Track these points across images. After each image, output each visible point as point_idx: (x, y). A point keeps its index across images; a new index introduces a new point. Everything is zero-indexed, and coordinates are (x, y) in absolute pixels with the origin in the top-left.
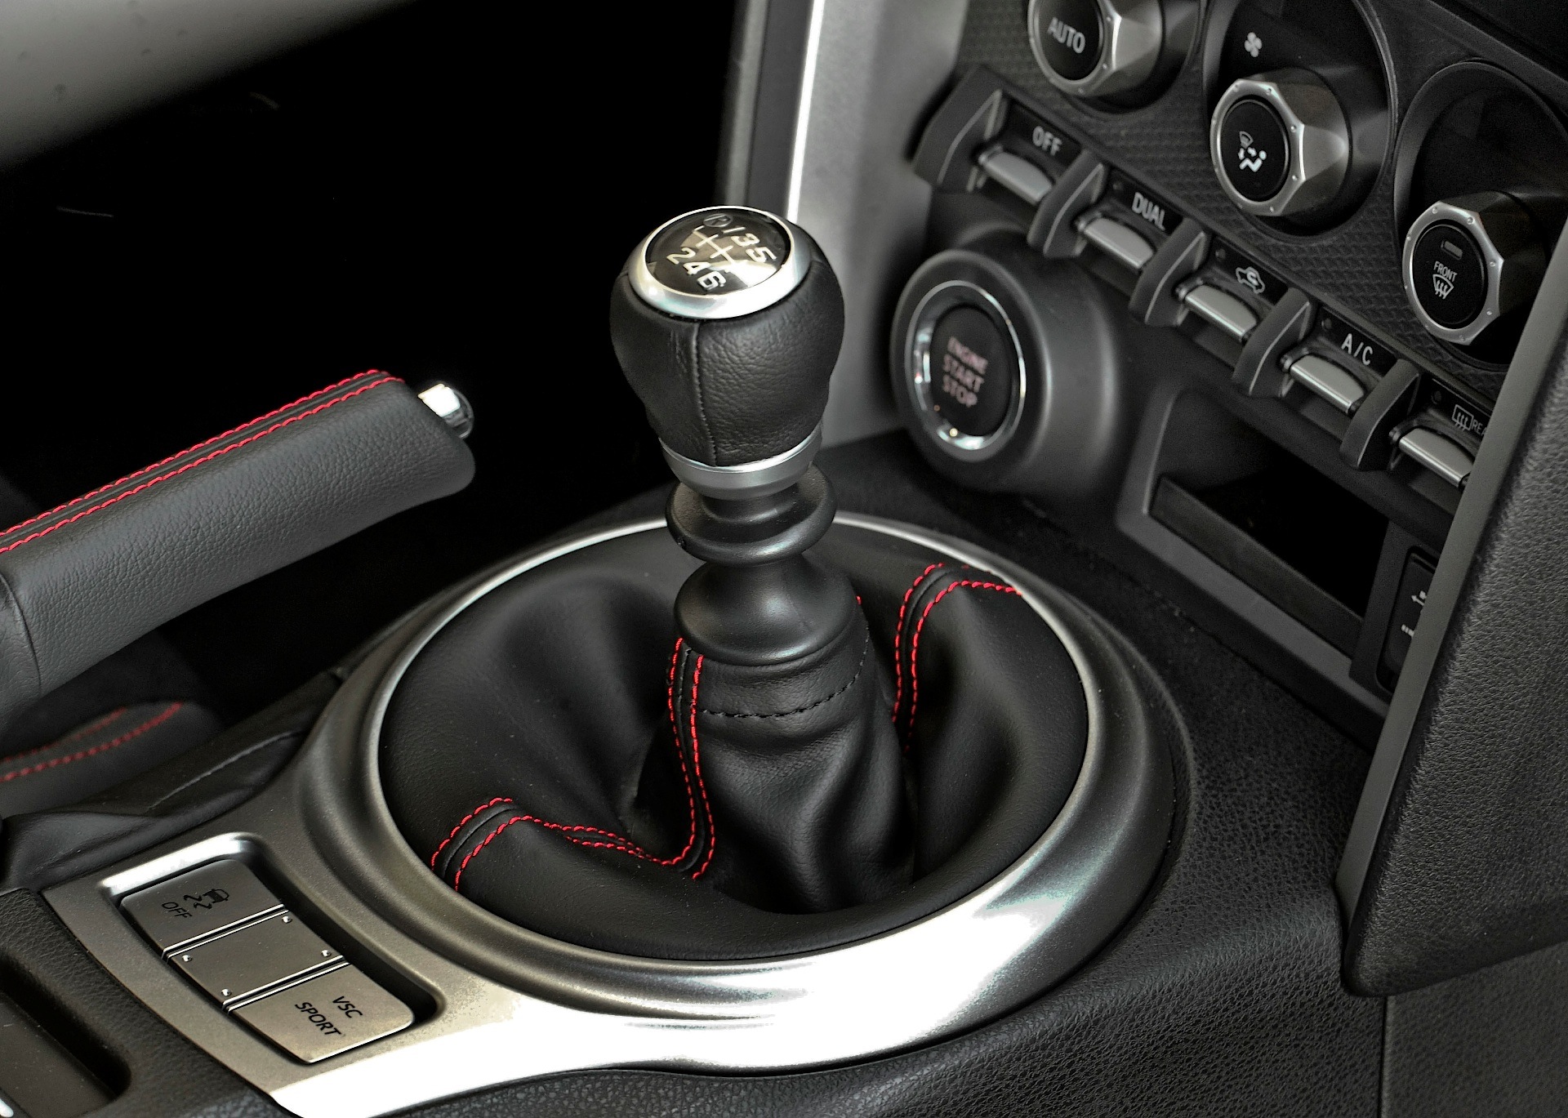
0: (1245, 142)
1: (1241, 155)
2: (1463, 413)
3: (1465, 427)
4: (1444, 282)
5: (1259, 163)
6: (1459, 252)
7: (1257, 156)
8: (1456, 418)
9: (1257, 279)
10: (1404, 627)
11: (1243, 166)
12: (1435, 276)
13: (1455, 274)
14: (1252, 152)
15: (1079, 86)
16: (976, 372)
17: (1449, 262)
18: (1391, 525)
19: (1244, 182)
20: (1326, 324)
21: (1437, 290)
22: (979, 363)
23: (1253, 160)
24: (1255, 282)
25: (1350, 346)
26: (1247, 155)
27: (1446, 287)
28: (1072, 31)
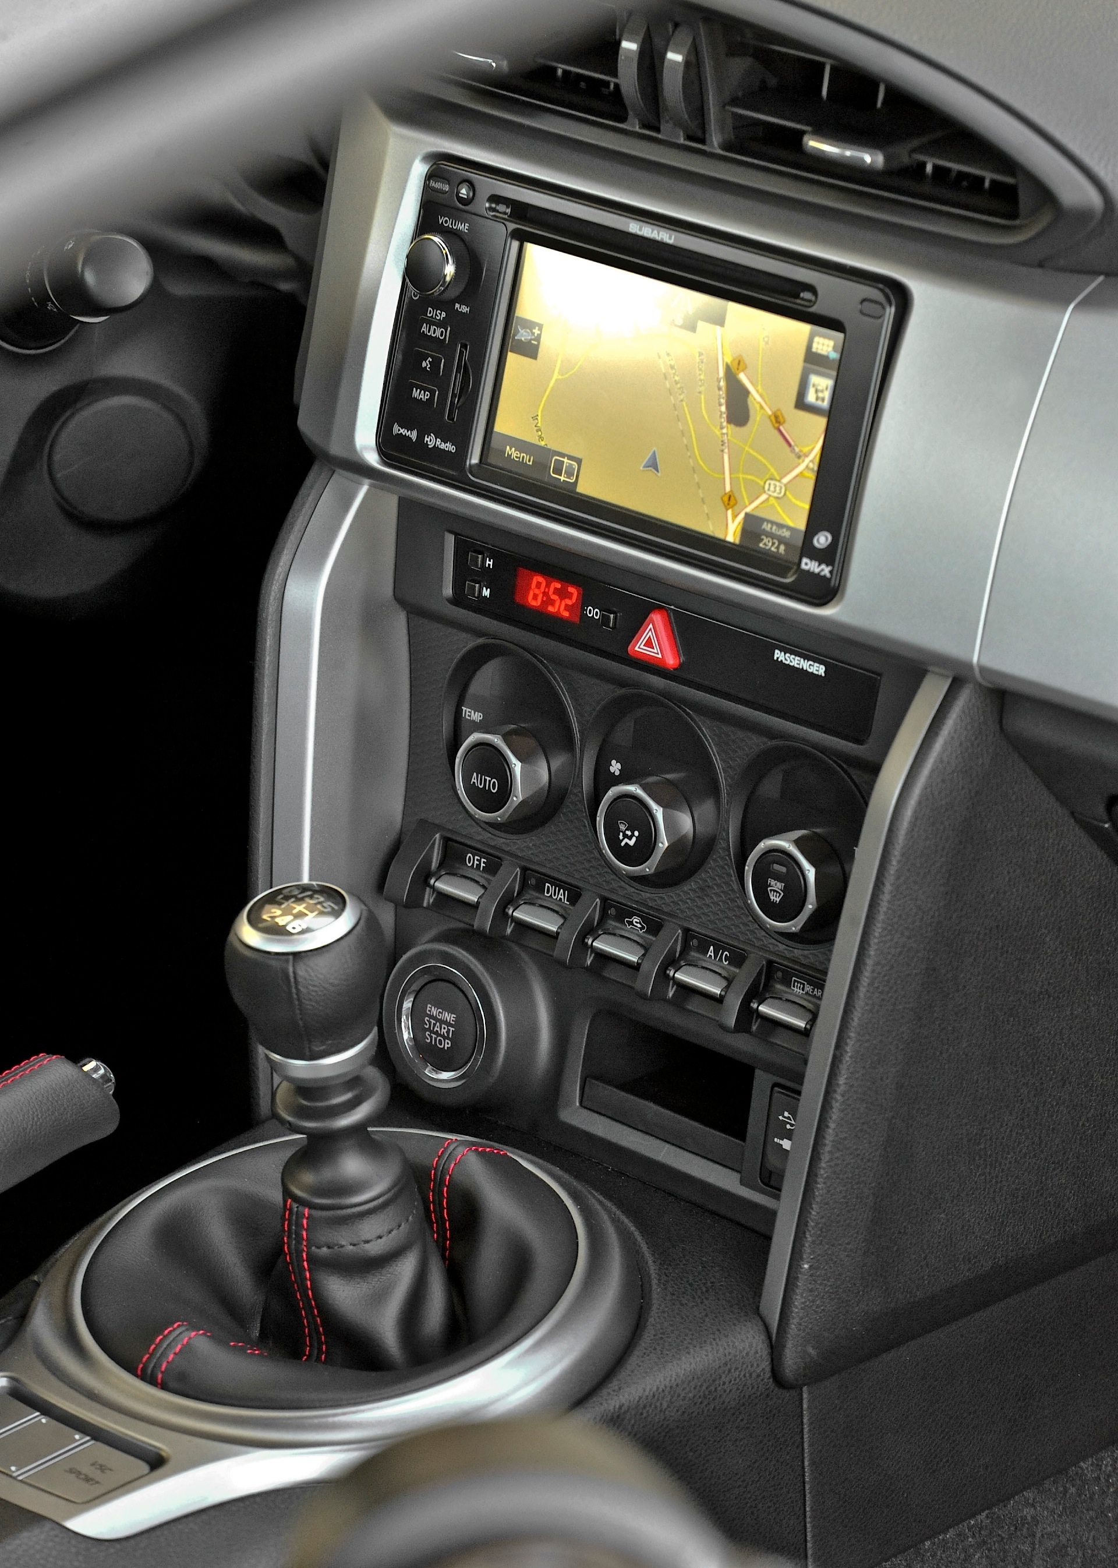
0: (622, 827)
1: (621, 837)
2: (798, 982)
3: (801, 992)
4: (776, 892)
5: (634, 839)
6: (784, 870)
7: (633, 835)
8: (794, 987)
9: (640, 923)
10: (776, 1140)
11: (623, 844)
12: (769, 889)
13: (783, 884)
14: (629, 833)
15: (498, 816)
16: (449, 1024)
17: (778, 877)
18: (758, 1073)
19: (625, 854)
20: (695, 942)
21: (772, 898)
22: (450, 1017)
23: (630, 838)
24: (639, 925)
25: (712, 954)
26: (625, 836)
27: (778, 895)
28: (488, 779)
